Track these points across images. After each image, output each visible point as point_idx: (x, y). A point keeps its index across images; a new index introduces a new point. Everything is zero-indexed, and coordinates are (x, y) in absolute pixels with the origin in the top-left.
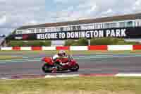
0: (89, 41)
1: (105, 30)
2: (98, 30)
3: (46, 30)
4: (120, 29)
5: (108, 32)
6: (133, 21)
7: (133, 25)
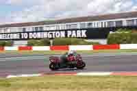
0: (51, 41)
1: (66, 31)
2: (60, 31)
3: (9, 31)
4: (81, 30)
5: (69, 33)
6: (93, 22)
7: (93, 26)
